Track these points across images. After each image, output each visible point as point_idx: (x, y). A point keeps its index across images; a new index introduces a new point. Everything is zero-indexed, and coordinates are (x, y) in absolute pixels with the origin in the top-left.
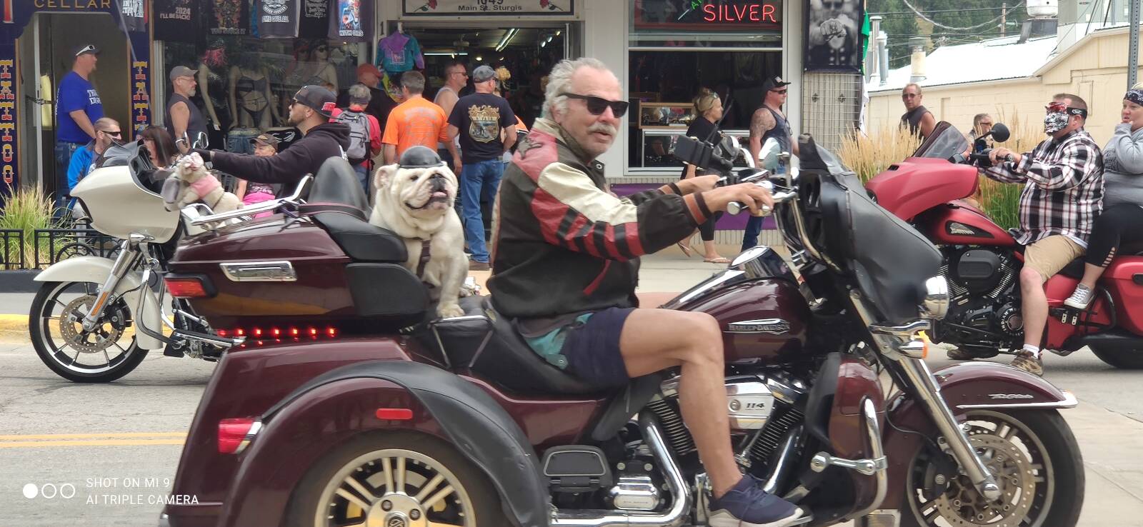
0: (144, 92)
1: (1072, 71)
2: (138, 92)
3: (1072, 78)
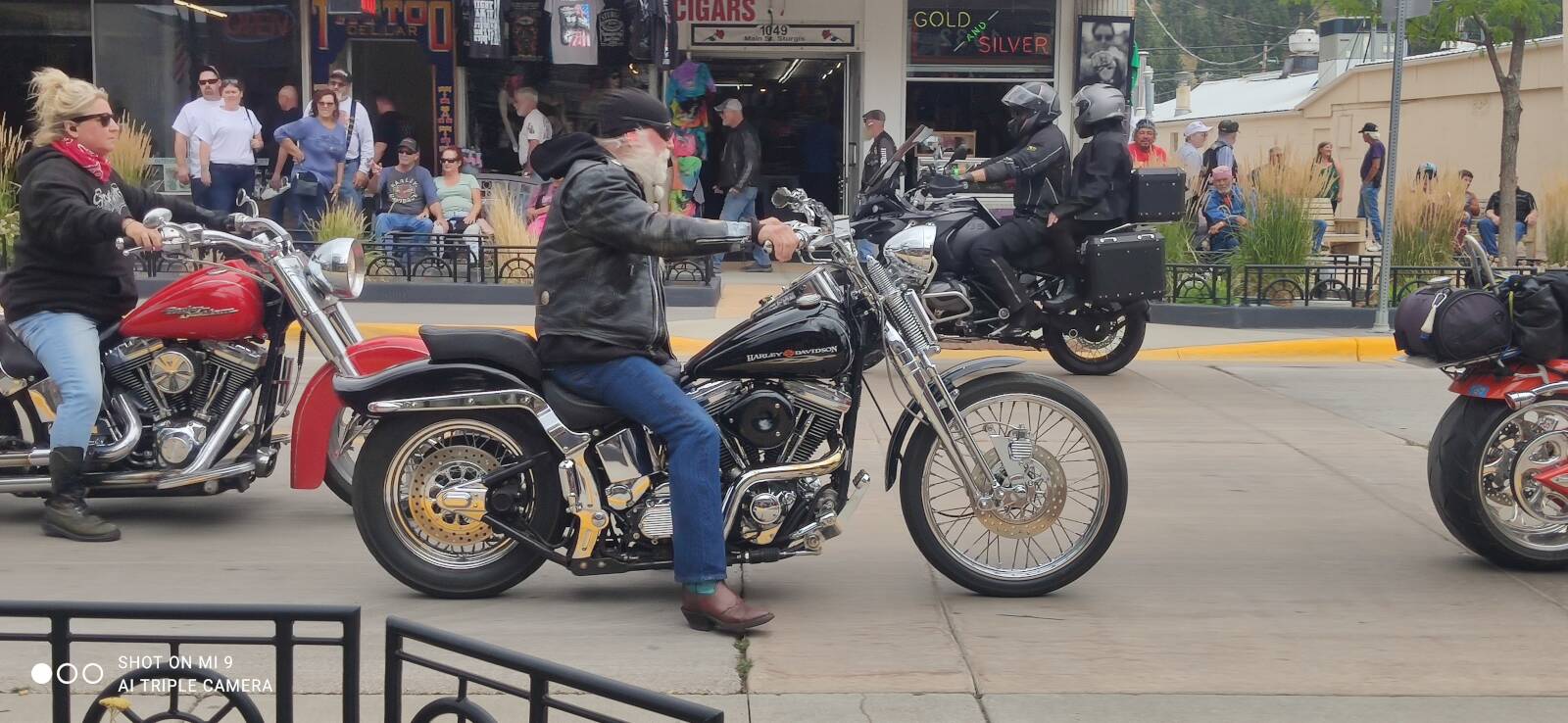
0: (448, 115)
1: (1332, 105)
2: (443, 115)
3: (1332, 112)
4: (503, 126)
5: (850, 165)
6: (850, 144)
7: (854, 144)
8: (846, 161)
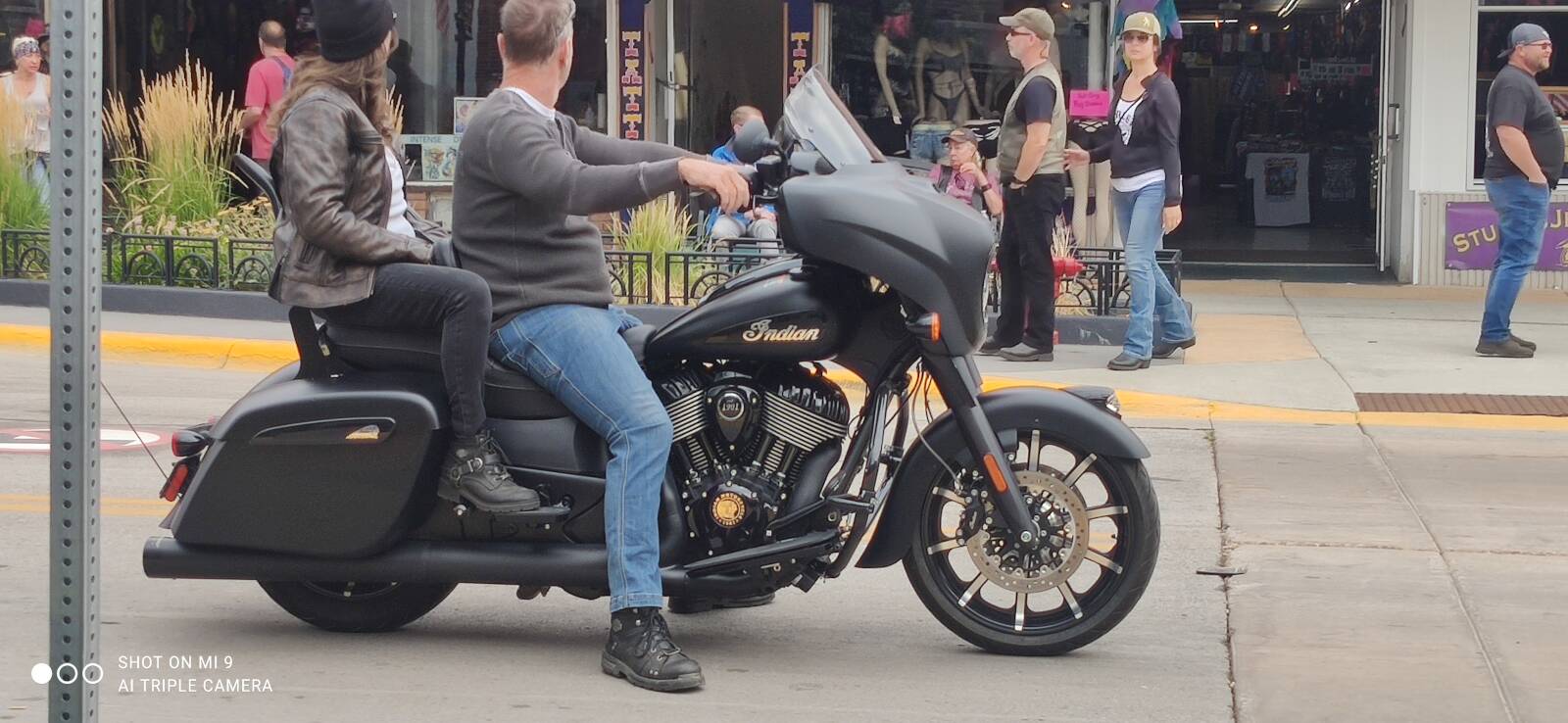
2: (796, 72)
4: (879, 86)
5: (1388, 137)
6: (1389, 106)
7: (1397, 106)
8: (1384, 132)
